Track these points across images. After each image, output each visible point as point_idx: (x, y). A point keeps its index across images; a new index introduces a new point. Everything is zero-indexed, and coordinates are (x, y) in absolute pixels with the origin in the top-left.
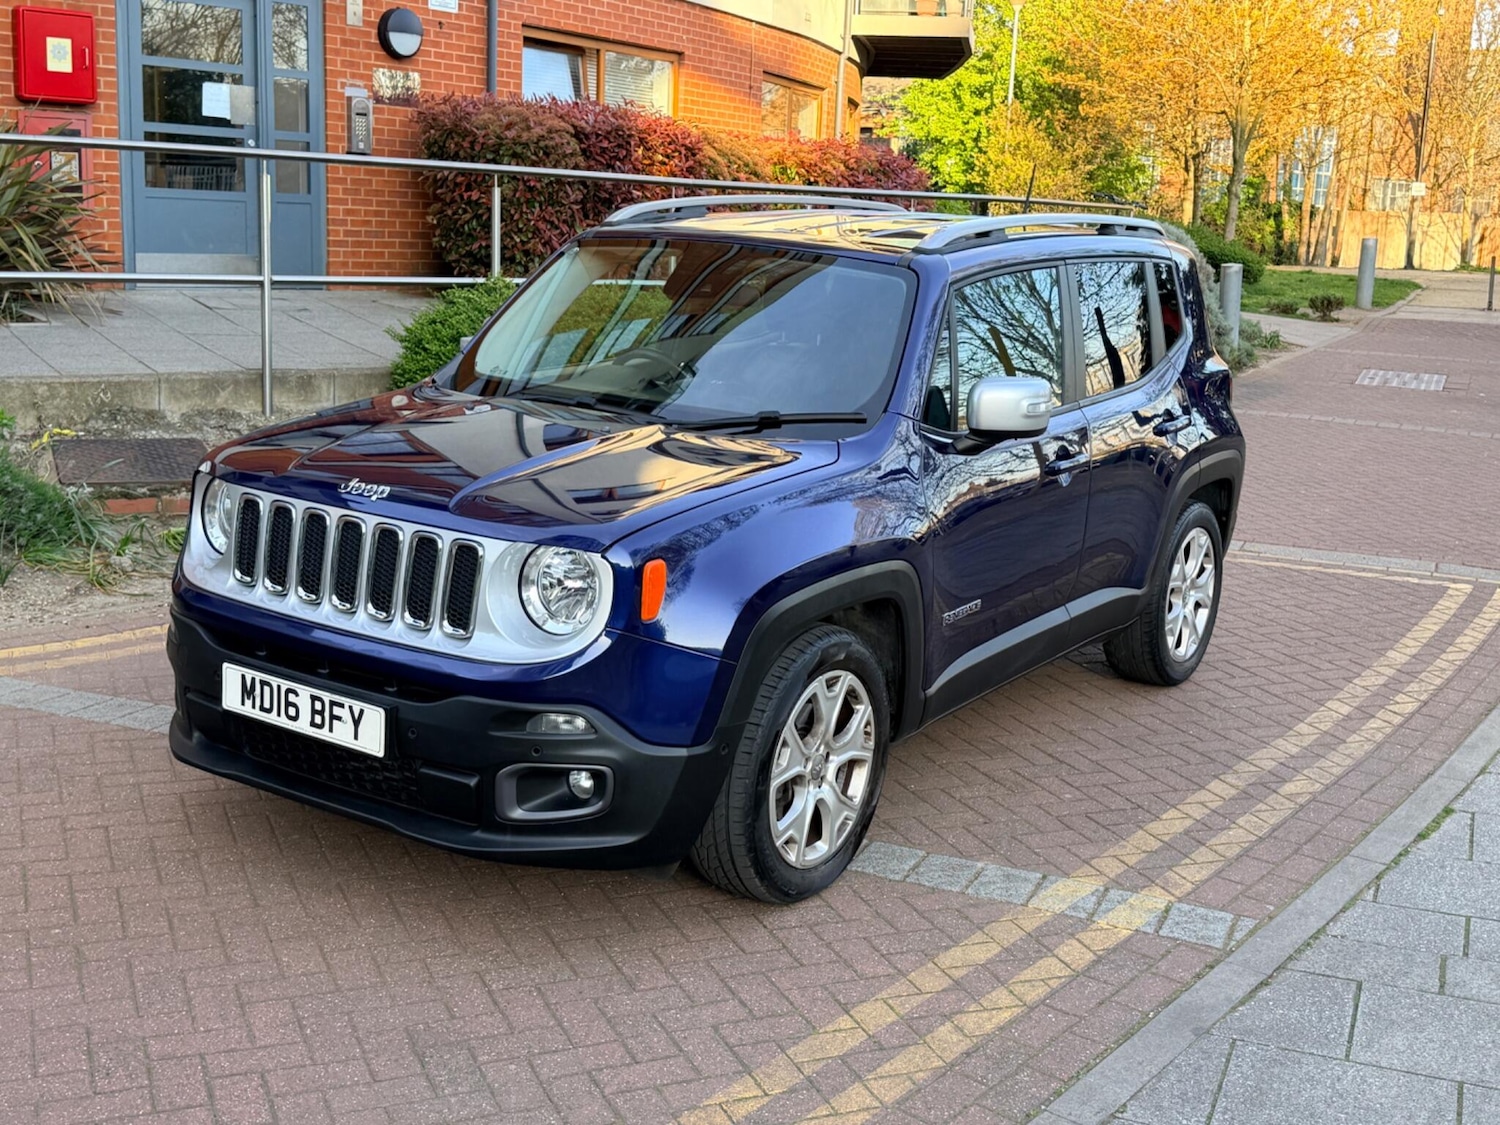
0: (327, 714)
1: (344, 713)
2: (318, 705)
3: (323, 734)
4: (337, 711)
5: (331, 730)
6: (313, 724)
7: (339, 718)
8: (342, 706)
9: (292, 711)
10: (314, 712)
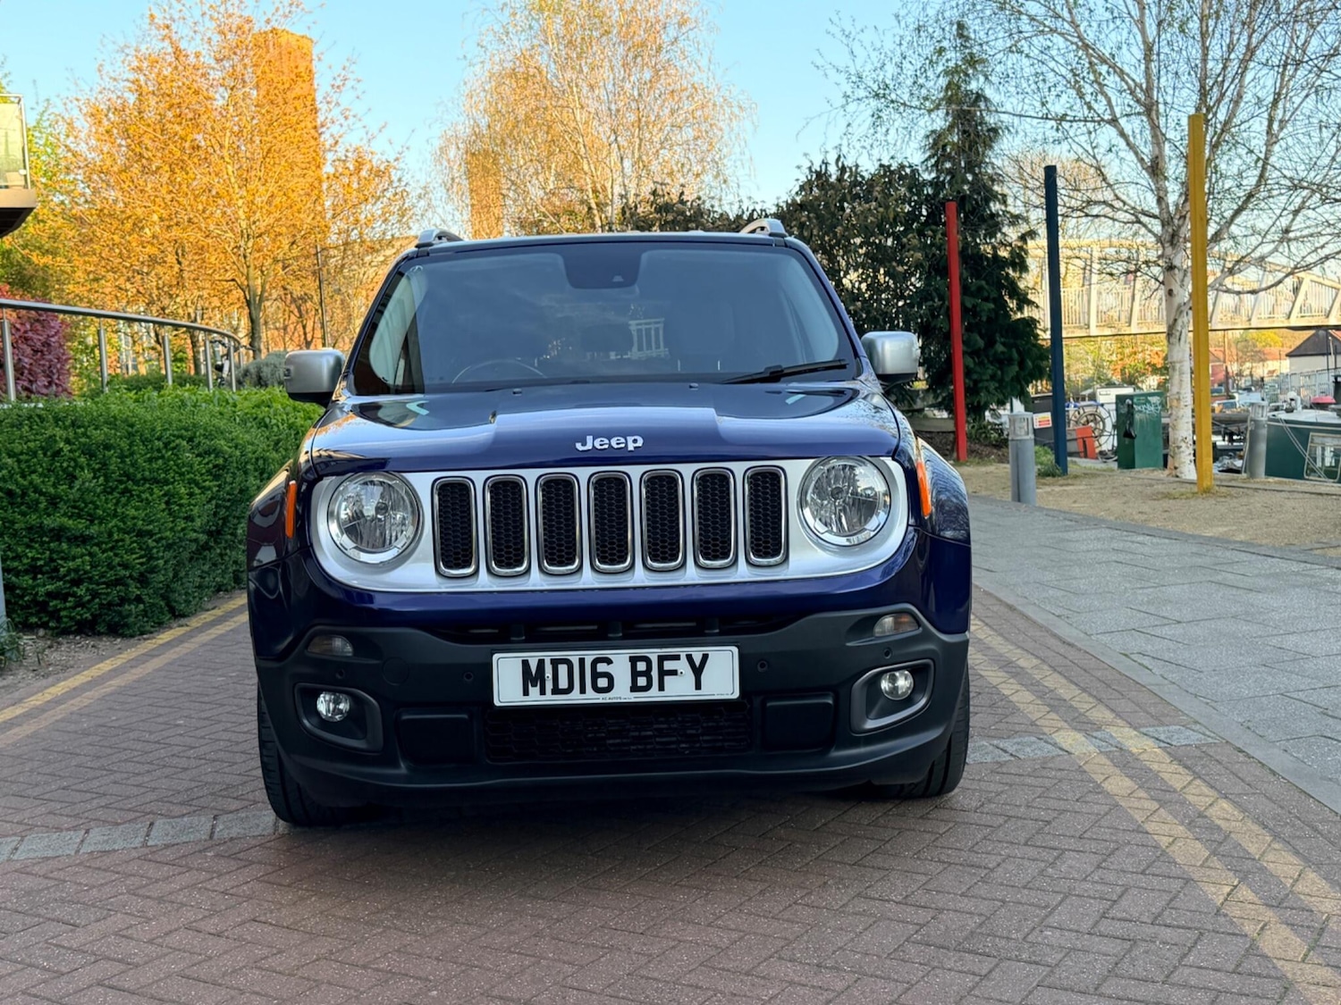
0: (655, 673)
1: (682, 666)
2: (641, 666)
3: (654, 695)
4: (668, 665)
5: (661, 688)
6: (635, 688)
7: (674, 673)
8: (677, 658)
9: (603, 683)
10: (635, 674)
